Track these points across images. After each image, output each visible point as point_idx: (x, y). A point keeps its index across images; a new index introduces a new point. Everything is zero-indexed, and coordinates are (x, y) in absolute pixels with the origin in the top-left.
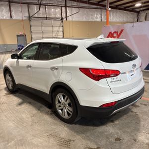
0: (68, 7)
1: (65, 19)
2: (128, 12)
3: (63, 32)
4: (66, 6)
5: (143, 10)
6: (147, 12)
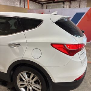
2: (36, 3)
5: (45, 3)
6: (47, 5)
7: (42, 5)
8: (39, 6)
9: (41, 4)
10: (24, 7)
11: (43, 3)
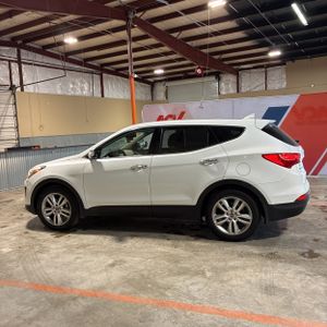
0: (25, 63)
1: (19, 90)
3: (16, 116)
4: (19, 62)
5: (160, 81)
6: (168, 84)
7: (153, 85)
8: (142, 89)
9: (149, 83)
10: (103, 96)
11: (156, 81)
